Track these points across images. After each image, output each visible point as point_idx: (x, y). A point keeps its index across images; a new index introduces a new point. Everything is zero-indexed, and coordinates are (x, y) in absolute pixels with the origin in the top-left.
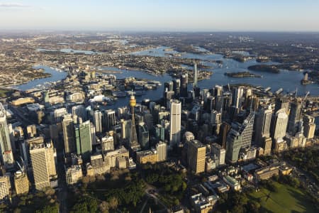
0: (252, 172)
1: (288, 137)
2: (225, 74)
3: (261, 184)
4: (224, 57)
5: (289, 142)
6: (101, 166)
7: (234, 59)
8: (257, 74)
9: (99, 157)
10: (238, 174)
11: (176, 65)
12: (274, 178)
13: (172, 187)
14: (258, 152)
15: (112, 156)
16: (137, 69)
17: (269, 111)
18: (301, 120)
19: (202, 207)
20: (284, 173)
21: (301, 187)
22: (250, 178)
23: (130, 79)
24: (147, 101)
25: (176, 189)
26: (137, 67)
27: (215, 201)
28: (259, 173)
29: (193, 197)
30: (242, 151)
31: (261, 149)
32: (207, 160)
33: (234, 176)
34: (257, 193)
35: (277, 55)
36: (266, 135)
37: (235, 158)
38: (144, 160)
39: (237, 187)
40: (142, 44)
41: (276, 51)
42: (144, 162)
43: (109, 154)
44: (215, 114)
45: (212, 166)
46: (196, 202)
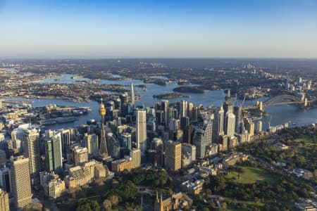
0: (220, 162)
1: (237, 134)
2: (154, 97)
3: (230, 169)
4: (144, 82)
5: (239, 139)
6: (82, 176)
7: (155, 83)
8: (185, 95)
9: (78, 168)
10: (210, 164)
11: (97, 91)
12: (237, 163)
13: (161, 181)
14: (219, 148)
15: (91, 166)
16: (52, 97)
17: (222, 111)
18: (243, 121)
19: (194, 188)
20: (244, 159)
21: (259, 167)
22: (220, 166)
23: (52, 107)
24: (93, 121)
25: (164, 182)
26: (50, 95)
27: (202, 184)
28: (227, 160)
29: (184, 184)
30: (208, 148)
31: (221, 145)
32: (182, 157)
33: (207, 166)
34: (230, 175)
35: (195, 78)
36: (221, 133)
37: (203, 155)
38: (121, 167)
39: (214, 173)
40: (38, 73)
41: (193, 75)
42: (122, 170)
43: (87, 165)
44: (174, 121)
45: (187, 162)
46: (188, 186)
